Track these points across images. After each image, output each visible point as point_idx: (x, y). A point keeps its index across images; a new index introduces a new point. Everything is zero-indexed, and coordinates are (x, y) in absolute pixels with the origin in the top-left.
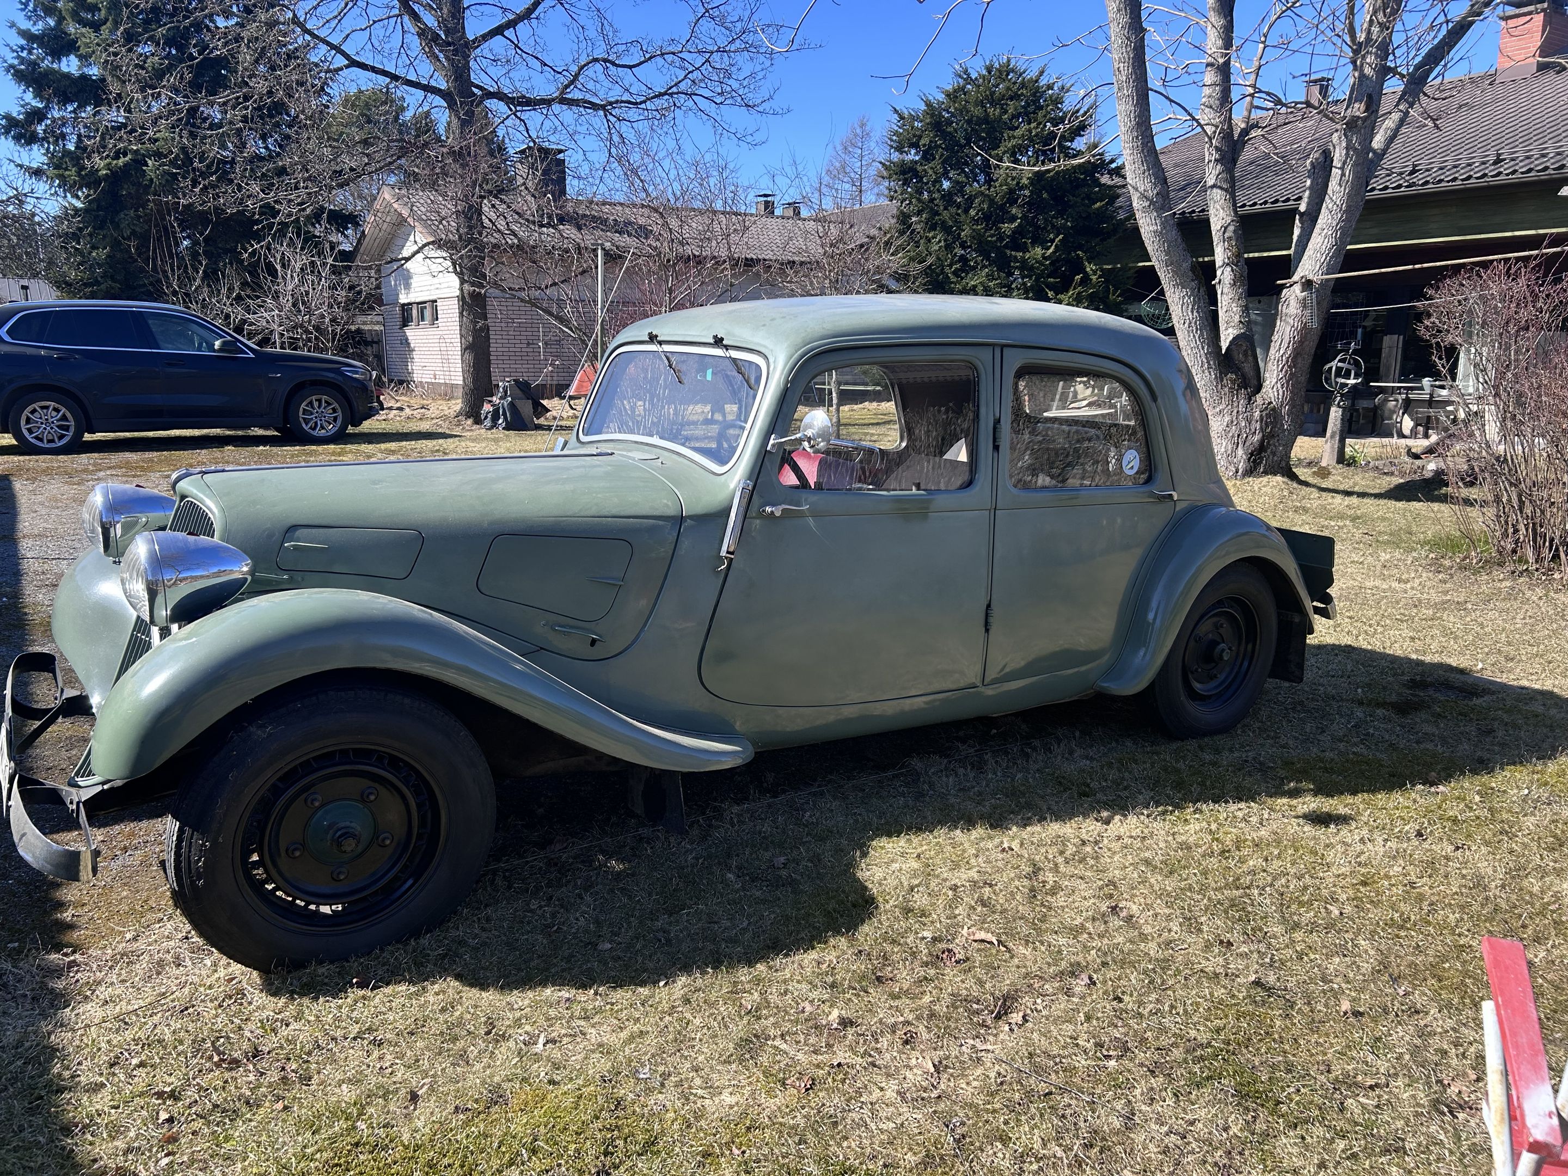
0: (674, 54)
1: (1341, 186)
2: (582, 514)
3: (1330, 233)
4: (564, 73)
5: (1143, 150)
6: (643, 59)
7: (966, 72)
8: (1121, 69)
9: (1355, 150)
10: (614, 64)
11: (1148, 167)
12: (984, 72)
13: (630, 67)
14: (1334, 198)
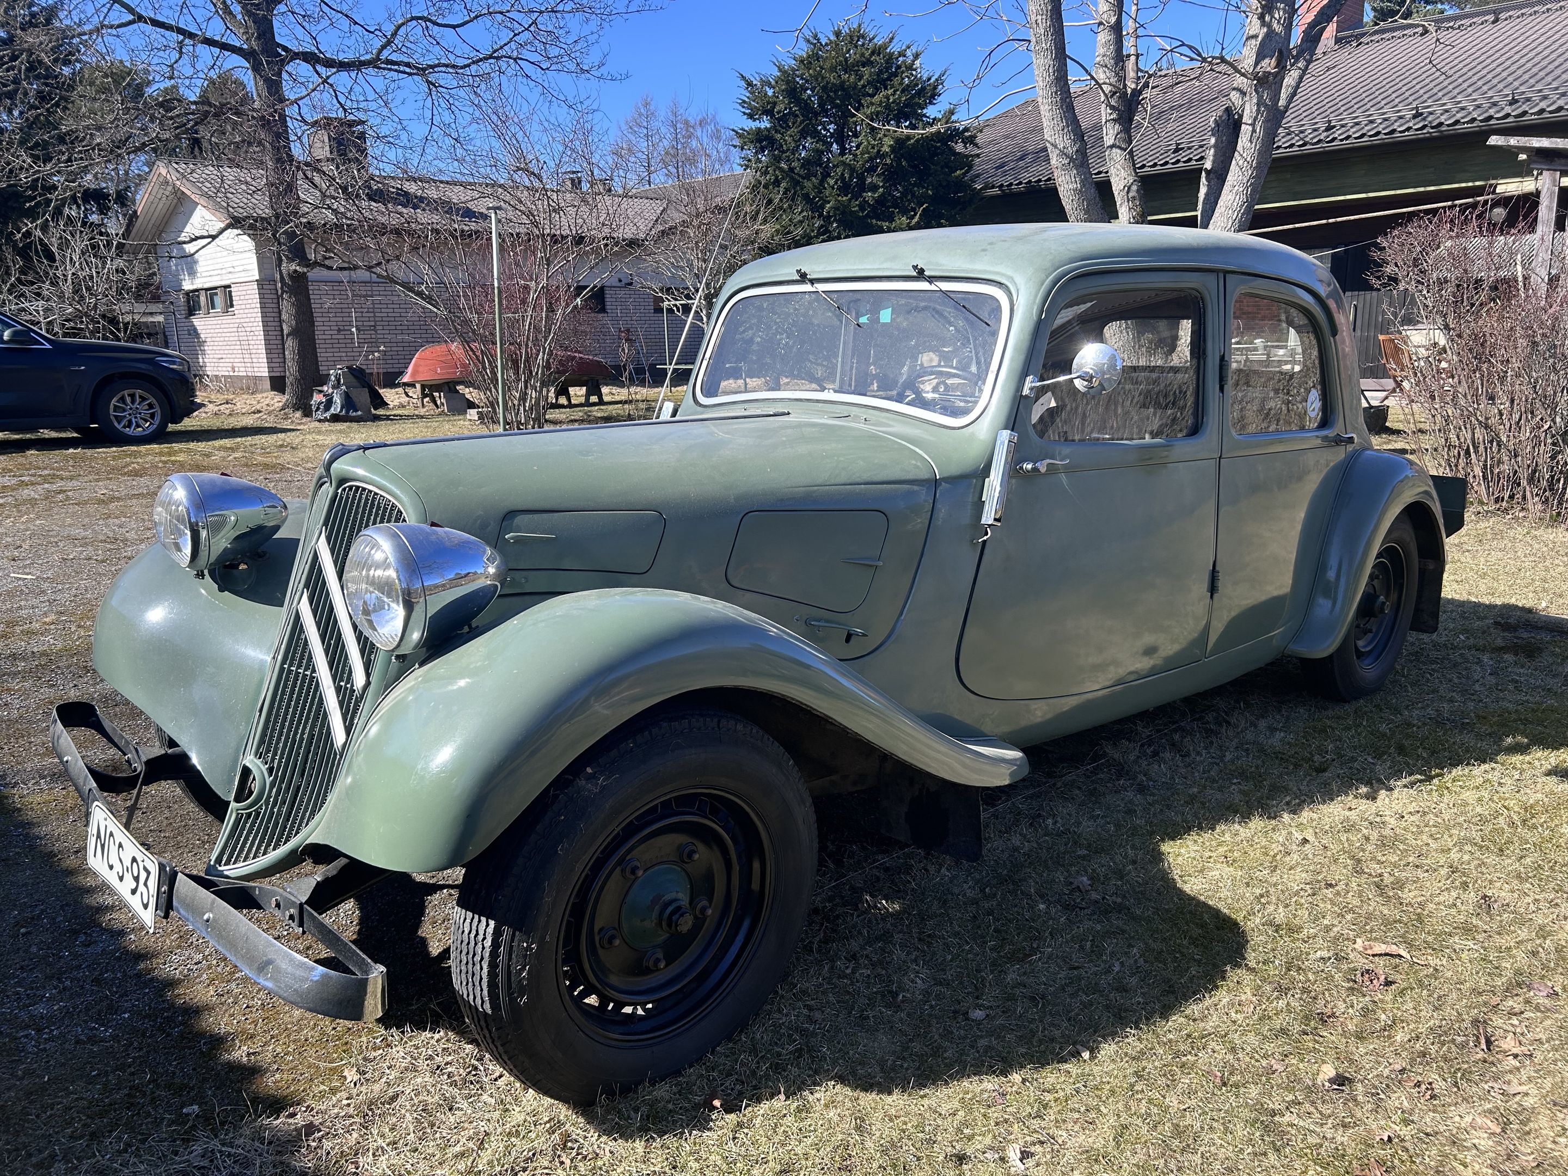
0: (501, 13)
1: (1252, 143)
2: (833, 482)
3: (1241, 189)
4: (377, 33)
5: (1062, 106)
6: (467, 18)
7: (815, 36)
8: (1039, 21)
9: (1266, 106)
10: (435, 23)
11: (1067, 123)
12: (833, 38)
13: (454, 27)
14: (1245, 155)
